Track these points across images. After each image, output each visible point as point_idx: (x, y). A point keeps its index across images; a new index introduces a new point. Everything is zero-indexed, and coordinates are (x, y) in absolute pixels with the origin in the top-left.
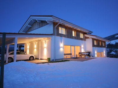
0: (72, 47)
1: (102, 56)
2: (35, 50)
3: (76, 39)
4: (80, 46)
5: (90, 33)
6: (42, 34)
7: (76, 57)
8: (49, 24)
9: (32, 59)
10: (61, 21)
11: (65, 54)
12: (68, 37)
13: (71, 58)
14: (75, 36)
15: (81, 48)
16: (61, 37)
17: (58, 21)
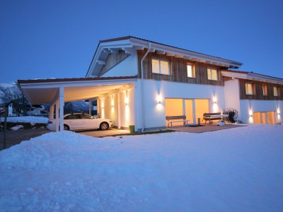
0: (186, 101)
1: (271, 121)
2: (113, 110)
3: (196, 83)
4: (210, 99)
5: (234, 66)
6: (119, 76)
7: (197, 123)
8: (130, 55)
9: (104, 127)
10: (152, 46)
11: (168, 118)
12: (175, 81)
13: (186, 126)
14: (195, 77)
15: (212, 103)
16: (158, 82)
17: (146, 47)
